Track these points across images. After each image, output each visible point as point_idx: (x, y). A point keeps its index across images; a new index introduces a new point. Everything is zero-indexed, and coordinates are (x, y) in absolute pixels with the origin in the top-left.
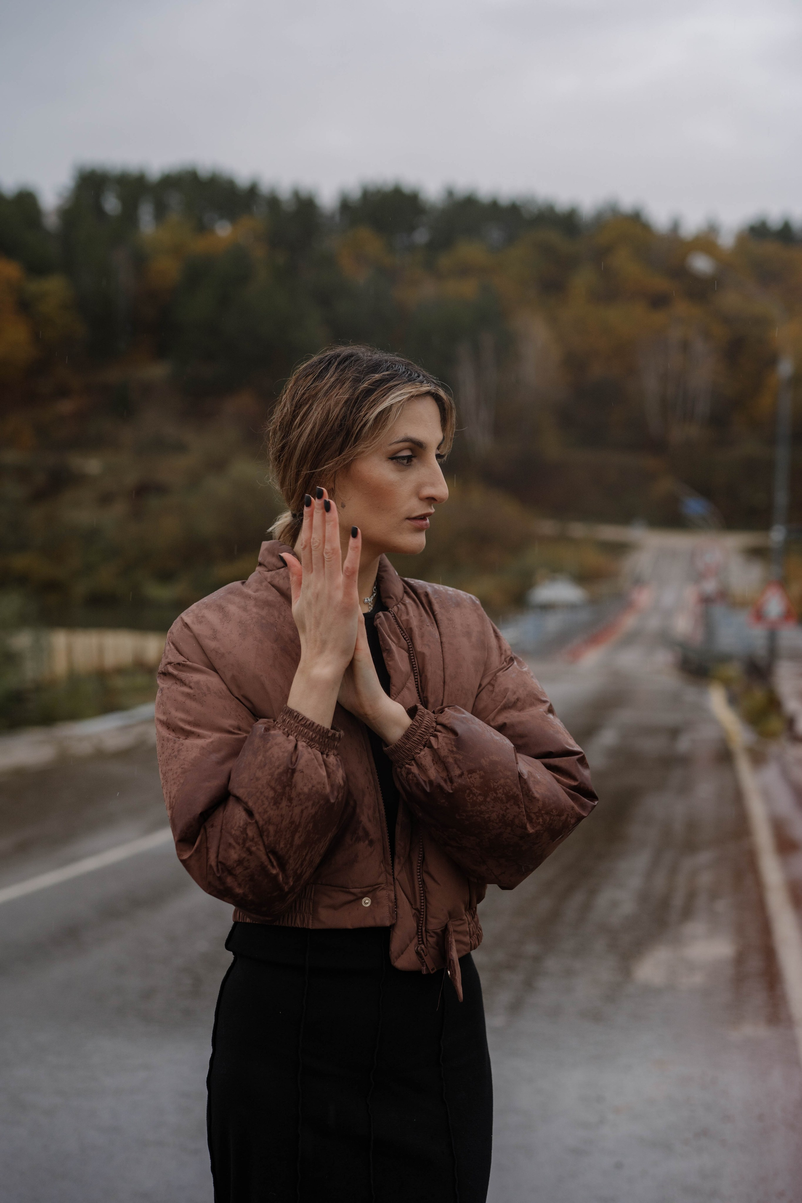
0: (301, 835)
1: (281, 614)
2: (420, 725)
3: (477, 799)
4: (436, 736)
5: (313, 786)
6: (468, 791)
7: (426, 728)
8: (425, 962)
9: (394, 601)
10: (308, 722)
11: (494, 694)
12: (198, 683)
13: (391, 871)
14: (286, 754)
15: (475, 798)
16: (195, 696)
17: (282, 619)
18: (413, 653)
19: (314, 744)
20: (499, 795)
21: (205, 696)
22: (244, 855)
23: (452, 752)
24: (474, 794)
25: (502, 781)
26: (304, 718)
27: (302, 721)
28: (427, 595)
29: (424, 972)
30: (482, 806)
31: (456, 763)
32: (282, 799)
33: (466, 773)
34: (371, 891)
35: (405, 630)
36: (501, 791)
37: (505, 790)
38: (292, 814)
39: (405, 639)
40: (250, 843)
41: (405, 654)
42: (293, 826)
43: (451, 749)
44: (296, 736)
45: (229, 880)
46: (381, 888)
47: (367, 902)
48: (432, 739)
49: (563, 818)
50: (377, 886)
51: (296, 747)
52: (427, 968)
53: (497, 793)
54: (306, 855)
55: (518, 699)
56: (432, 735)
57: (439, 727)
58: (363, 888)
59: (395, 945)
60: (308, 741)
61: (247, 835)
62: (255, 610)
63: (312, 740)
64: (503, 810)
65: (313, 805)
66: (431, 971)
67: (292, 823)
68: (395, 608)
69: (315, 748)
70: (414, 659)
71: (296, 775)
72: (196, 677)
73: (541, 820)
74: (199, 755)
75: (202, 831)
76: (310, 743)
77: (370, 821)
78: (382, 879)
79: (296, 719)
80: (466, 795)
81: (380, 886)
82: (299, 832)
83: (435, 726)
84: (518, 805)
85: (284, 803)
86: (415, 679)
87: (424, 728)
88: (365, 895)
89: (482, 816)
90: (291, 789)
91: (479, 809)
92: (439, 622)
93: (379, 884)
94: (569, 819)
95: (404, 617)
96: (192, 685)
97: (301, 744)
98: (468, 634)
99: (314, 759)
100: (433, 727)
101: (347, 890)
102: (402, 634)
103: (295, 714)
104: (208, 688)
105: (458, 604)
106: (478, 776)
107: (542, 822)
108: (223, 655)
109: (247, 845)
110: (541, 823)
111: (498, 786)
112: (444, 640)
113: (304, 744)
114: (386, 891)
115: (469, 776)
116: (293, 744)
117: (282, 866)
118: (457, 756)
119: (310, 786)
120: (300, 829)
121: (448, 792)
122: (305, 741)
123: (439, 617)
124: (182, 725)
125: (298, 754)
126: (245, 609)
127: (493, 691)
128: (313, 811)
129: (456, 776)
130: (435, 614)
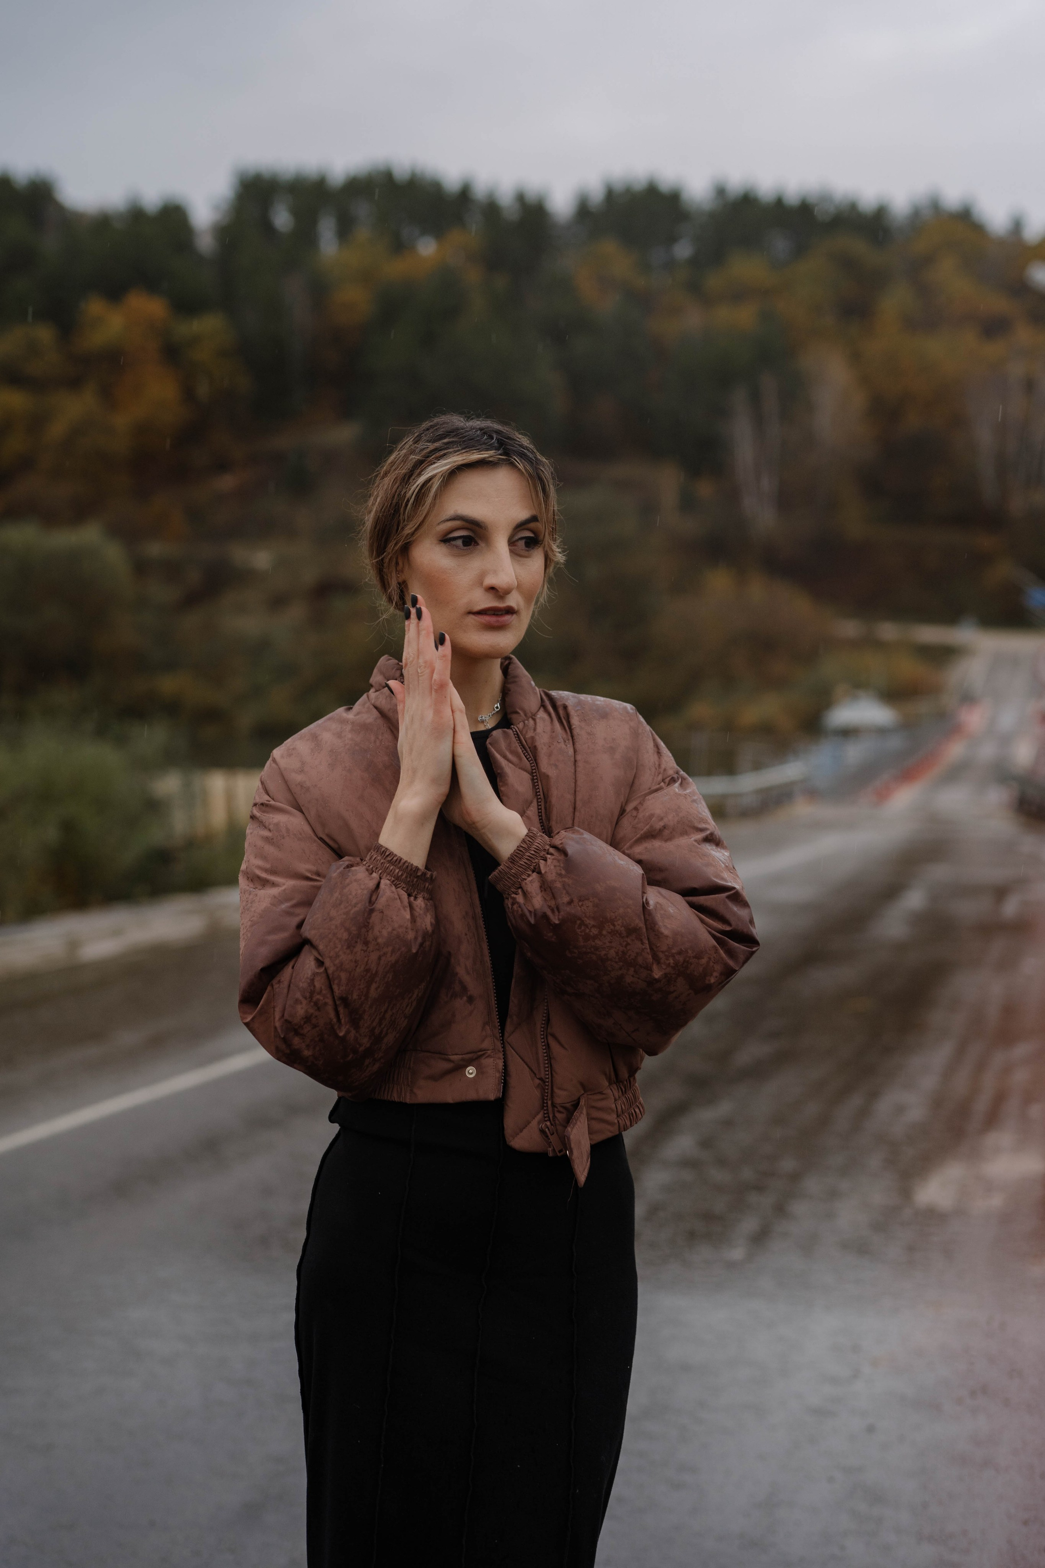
0: (379, 987)
1: (378, 738)
2: (528, 847)
3: (590, 931)
4: (545, 860)
5: (393, 930)
6: (578, 922)
7: (536, 850)
8: (551, 1142)
9: (521, 716)
10: (395, 858)
11: (637, 820)
12: (277, 825)
13: (498, 1035)
14: (365, 892)
15: (587, 931)
16: (273, 839)
17: (378, 743)
18: (536, 776)
19: (400, 884)
20: (618, 928)
21: (284, 838)
22: (311, 1011)
23: (560, 875)
24: (587, 926)
25: (621, 910)
26: (391, 854)
27: (389, 856)
28: (565, 707)
29: (551, 1154)
30: (596, 941)
31: (564, 889)
32: (356, 942)
33: (576, 901)
34: (475, 1058)
35: (528, 749)
36: (619, 922)
37: (624, 922)
38: (368, 960)
39: (527, 759)
40: (318, 997)
41: (526, 776)
42: (369, 975)
43: (559, 872)
44: (381, 873)
45: (296, 1041)
46: (487, 1055)
47: (471, 1072)
48: (542, 862)
49: (704, 961)
50: (481, 1053)
51: (378, 886)
52: (554, 1150)
53: (614, 925)
54: (386, 1011)
55: (664, 827)
56: (543, 858)
57: (552, 850)
58: (464, 1054)
59: (510, 1122)
60: (393, 879)
61: (314, 986)
62: (349, 736)
63: (397, 878)
64: (622, 946)
65: (393, 951)
66: (558, 1153)
67: (367, 970)
68: (521, 725)
69: (401, 888)
70: (537, 782)
71: (374, 915)
72: (278, 818)
73: (672, 961)
74: (270, 905)
75: (269, 988)
76: (395, 883)
77: (468, 973)
78: (486, 1044)
79: (383, 855)
80: (576, 926)
81: (485, 1053)
82: (376, 983)
83: (547, 849)
84: (641, 940)
85: (359, 947)
86: (538, 805)
87: (534, 851)
88: (469, 1063)
89: (598, 953)
90: (368, 931)
91: (593, 944)
92: (575, 737)
93: (485, 1050)
94: (711, 964)
95: (530, 734)
96: (271, 827)
97: (385, 882)
98: (612, 750)
99: (396, 899)
100: (545, 849)
101: (446, 1057)
102: (524, 754)
103: (383, 849)
104: (288, 830)
105: (604, 715)
106: (590, 904)
107: (674, 964)
108: (308, 789)
109: (314, 999)
110: (672, 964)
111: (616, 917)
112: (579, 757)
113: (388, 882)
114: (492, 1059)
115: (580, 904)
116: (375, 882)
117: (355, 1021)
118: (566, 880)
119: (390, 929)
120: (377, 979)
121: (555, 923)
122: (390, 879)
123: (577, 731)
124: (258, 872)
125: (379, 893)
126: (339, 735)
127: (636, 817)
128: (393, 959)
129: (563, 903)
130: (572, 728)
